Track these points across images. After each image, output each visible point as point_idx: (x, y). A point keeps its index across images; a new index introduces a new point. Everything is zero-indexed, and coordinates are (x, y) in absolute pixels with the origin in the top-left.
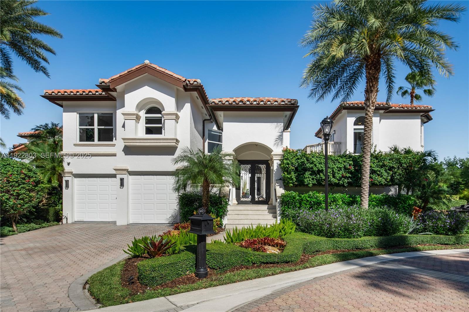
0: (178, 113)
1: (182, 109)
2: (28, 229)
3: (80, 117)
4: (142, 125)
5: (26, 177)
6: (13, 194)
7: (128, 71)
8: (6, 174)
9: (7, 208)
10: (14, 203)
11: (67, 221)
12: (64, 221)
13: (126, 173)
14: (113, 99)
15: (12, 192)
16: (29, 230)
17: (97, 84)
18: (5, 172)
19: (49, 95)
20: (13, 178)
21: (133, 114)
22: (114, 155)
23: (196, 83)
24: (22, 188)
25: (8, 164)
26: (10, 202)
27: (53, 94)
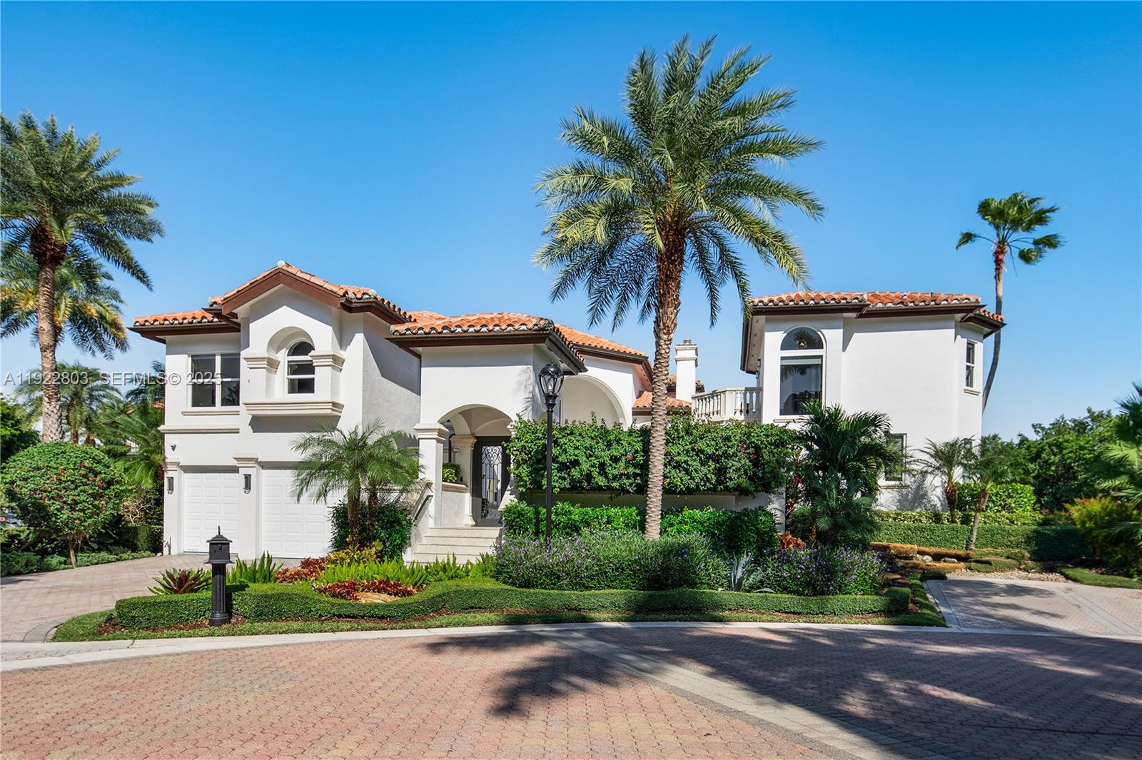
0: (342, 354)
1: (349, 345)
2: (95, 561)
3: (193, 361)
4: (282, 377)
5: (89, 472)
6: (67, 501)
7: (251, 282)
8: (57, 468)
9: (59, 526)
10: (68, 516)
11: (170, 551)
12: (166, 550)
13: (254, 465)
14: (236, 328)
15: (64, 499)
16: (97, 564)
17: (204, 307)
18: (55, 466)
19: (142, 325)
20: (66, 475)
21: (263, 359)
22: (236, 431)
23: (367, 296)
24: (81, 491)
25: (62, 452)
26: (61, 516)
27: (147, 324)
